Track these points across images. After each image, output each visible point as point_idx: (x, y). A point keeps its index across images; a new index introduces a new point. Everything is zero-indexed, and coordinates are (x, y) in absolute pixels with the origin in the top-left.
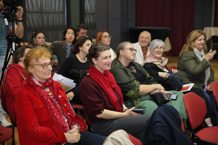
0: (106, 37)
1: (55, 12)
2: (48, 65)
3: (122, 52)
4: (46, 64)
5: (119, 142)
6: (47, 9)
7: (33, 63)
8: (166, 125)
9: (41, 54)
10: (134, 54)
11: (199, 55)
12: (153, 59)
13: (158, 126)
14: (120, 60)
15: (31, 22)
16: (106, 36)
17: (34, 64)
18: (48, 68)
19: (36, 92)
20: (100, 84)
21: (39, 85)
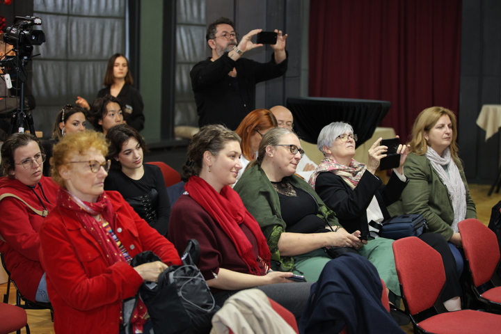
1: (99, 59)
2: (101, 165)
3: (271, 151)
4: (96, 162)
5: (250, 308)
7: (71, 158)
9: (90, 143)
10: (296, 159)
13: (332, 292)
14: (264, 167)
17: (73, 160)
18: (100, 172)
19: (80, 226)
20: (213, 211)
21: (86, 210)
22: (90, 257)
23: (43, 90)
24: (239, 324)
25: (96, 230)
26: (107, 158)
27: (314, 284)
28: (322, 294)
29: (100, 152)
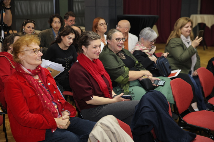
2: (38, 50)
4: (36, 49)
5: (108, 127)
9: (31, 40)
11: (185, 42)
12: (142, 47)
13: (146, 111)
15: (20, 10)
19: (26, 80)
20: (90, 71)
21: (28, 73)
22: (30, 95)
23: (20, 13)
24: (103, 137)
25: (33, 83)
27: (137, 105)
29: (37, 44)
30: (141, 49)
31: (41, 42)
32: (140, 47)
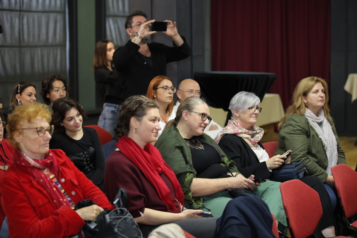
0: (166, 88)
1: (46, 46)
2: (46, 130)
3: (186, 115)
4: (42, 128)
6: (31, 39)
7: (22, 126)
8: (245, 222)
9: (36, 113)
11: (313, 121)
12: (237, 128)
13: (233, 225)
16: (167, 86)
17: (24, 127)
18: (45, 135)
19: (32, 179)
20: (139, 163)
21: (36, 166)
22: (41, 203)
25: (45, 182)
26: (51, 124)
28: (226, 227)
29: (45, 119)
30: (235, 132)
31: (52, 116)
32: (234, 128)
